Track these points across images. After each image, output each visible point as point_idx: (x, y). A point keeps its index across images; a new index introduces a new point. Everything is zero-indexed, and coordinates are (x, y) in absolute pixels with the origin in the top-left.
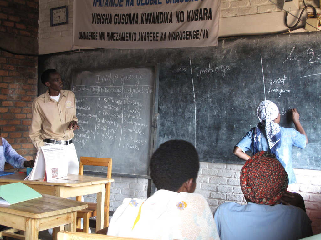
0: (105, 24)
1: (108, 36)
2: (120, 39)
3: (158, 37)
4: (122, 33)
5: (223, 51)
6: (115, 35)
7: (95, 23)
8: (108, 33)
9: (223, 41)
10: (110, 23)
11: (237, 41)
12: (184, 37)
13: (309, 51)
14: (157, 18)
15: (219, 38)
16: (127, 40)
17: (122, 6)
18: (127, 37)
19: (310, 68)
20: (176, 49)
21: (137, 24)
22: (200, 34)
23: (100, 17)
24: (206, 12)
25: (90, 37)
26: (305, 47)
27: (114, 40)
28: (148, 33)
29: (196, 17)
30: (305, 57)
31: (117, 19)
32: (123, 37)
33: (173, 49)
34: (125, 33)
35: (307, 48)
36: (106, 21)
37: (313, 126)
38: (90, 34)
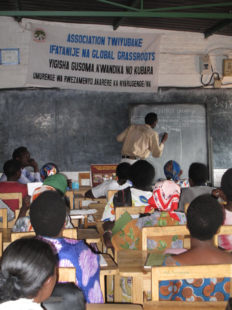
0: (63, 68)
1: (65, 79)
2: (77, 82)
3: (111, 83)
4: (79, 78)
5: (160, 96)
6: (72, 78)
7: (53, 67)
8: (65, 76)
9: (160, 90)
10: (68, 68)
11: (170, 90)
12: (133, 85)
13: (215, 99)
14: (111, 69)
15: (159, 87)
16: (84, 83)
17: (78, 56)
18: (84, 81)
19: (215, 109)
20: (125, 93)
21: (93, 71)
22: (144, 84)
23: (57, 63)
24: (149, 69)
25: (47, 78)
26: (212, 97)
27: (72, 82)
28: (103, 80)
29: (142, 72)
30: (212, 103)
31: (74, 66)
32: (80, 81)
33: (122, 93)
34: (82, 78)
35: (214, 98)
36: (64, 67)
37: (217, 144)
38: (47, 76)
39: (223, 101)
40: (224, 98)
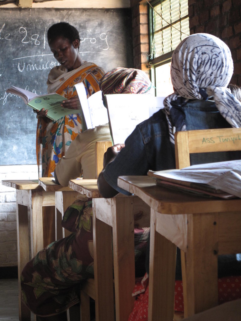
13: (22, 30)
19: (24, 49)
26: (17, 25)
30: (17, 37)
35: (19, 27)
37: (29, 115)
39: (37, 33)
40: (39, 27)
